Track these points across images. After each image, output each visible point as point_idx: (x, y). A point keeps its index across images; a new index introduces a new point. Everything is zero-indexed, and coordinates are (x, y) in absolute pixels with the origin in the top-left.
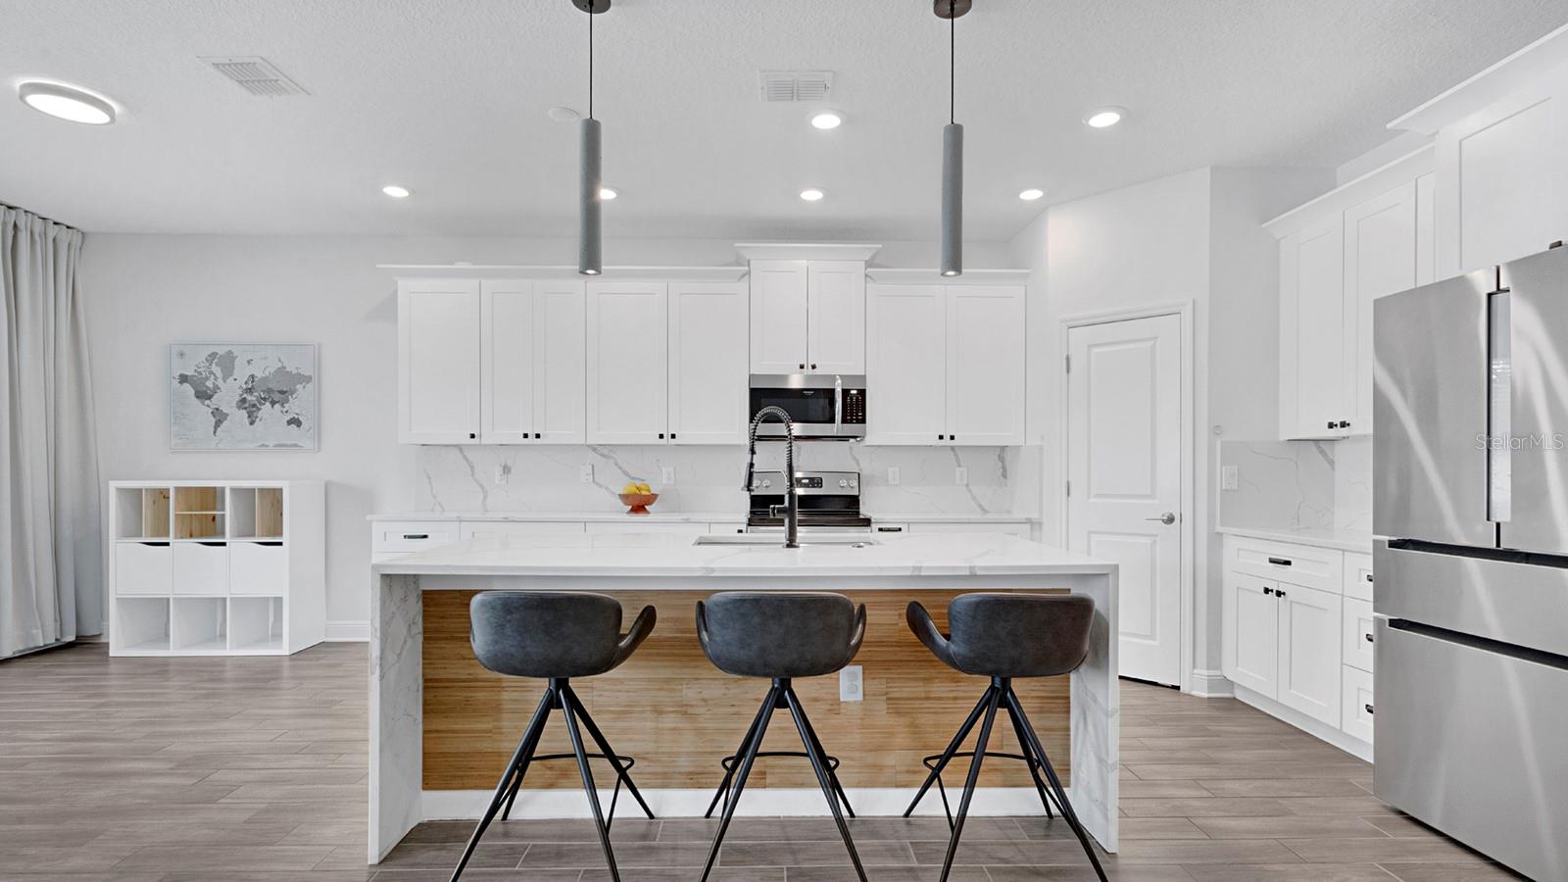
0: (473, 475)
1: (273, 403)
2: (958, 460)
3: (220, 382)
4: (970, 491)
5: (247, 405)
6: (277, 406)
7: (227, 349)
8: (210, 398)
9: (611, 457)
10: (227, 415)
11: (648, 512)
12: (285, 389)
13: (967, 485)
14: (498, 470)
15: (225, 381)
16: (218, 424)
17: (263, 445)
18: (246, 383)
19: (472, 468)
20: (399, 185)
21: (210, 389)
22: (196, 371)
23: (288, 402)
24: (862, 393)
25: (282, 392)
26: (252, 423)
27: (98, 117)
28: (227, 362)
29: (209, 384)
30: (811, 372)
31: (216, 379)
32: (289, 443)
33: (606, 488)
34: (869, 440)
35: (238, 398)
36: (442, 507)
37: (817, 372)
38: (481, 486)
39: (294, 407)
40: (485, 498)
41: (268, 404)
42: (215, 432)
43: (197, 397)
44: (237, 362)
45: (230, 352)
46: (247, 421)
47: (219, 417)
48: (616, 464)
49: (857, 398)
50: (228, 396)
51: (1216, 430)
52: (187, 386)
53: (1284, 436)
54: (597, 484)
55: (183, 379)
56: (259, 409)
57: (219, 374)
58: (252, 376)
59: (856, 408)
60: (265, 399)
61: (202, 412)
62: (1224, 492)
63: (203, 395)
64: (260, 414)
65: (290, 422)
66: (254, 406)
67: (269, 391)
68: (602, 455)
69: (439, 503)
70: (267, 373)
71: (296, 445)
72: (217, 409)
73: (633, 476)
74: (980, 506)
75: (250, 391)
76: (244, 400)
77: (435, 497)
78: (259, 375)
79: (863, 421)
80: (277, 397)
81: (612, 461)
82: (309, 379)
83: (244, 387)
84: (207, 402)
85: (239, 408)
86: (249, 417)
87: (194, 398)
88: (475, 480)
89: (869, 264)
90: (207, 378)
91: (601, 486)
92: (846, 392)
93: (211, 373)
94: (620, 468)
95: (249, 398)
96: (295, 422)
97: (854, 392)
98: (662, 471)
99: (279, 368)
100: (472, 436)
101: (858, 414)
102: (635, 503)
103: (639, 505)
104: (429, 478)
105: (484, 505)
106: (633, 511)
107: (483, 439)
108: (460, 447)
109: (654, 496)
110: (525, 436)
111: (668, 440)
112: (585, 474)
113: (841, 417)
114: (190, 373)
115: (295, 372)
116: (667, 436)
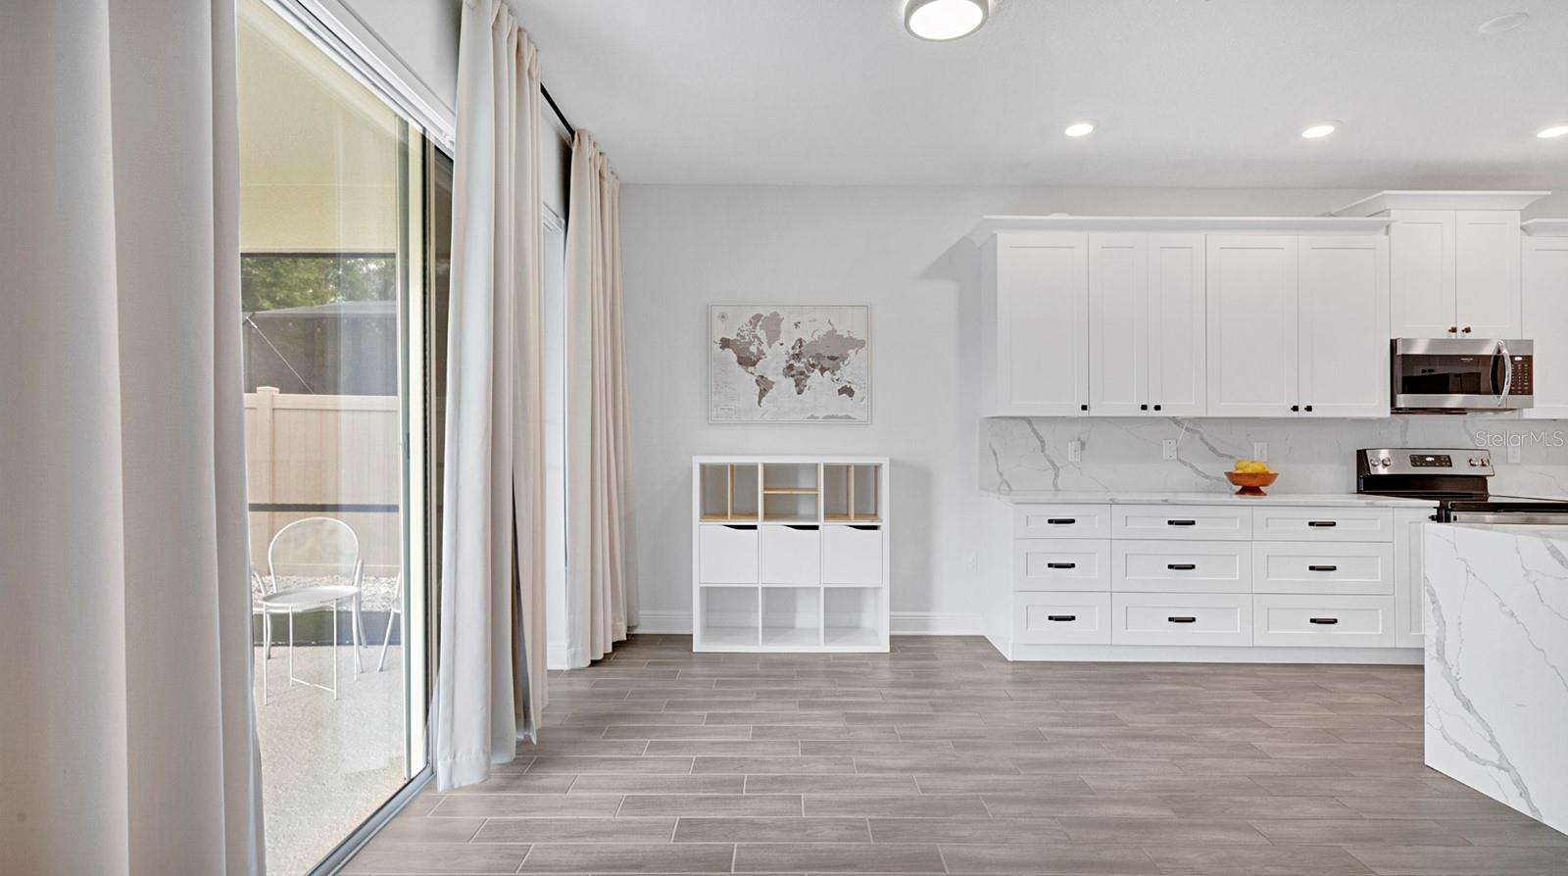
0: (1042, 450)
1: (823, 370)
3: (765, 347)
5: (794, 372)
6: (827, 373)
7: (772, 310)
8: (754, 364)
9: (1197, 432)
10: (773, 383)
11: (1265, 495)
12: (835, 355)
14: (1072, 447)
15: (770, 347)
16: (763, 393)
17: (812, 417)
18: (793, 348)
19: (1042, 442)
20: (1083, 123)
21: (753, 354)
22: (738, 335)
23: (839, 368)
24: (1528, 359)
25: (833, 358)
26: (799, 393)
28: (773, 325)
29: (753, 349)
30: (1459, 335)
31: (761, 343)
32: (840, 415)
33: (1192, 466)
34: (1527, 414)
35: (784, 365)
36: (1009, 486)
37: (1471, 335)
38: (1052, 463)
39: (846, 373)
40: (1057, 476)
41: (817, 371)
42: (759, 402)
43: (740, 364)
44: (783, 326)
45: (776, 314)
46: (794, 390)
47: (764, 386)
48: (1202, 439)
49: (1523, 366)
50: (774, 361)
52: (729, 351)
54: (1180, 461)
55: (725, 343)
56: (809, 377)
57: (764, 339)
58: (800, 340)
59: (1522, 375)
60: (813, 366)
61: (745, 381)
63: (747, 361)
64: (808, 382)
65: (841, 391)
66: (802, 373)
67: (819, 356)
68: (1188, 429)
69: (1006, 482)
70: (816, 337)
71: (847, 417)
72: (762, 377)
73: (1221, 452)
75: (797, 357)
76: (791, 367)
77: (1001, 474)
78: (807, 339)
79: (1530, 392)
80: (827, 363)
81: (1197, 436)
82: (862, 344)
83: (791, 352)
84: (751, 369)
85: (786, 375)
86: (797, 385)
87: (737, 364)
88: (1046, 456)
89: (1525, 214)
90: (751, 343)
91: (1185, 464)
92: (1512, 358)
93: (755, 337)
94: (1207, 444)
95: (796, 364)
96: (847, 391)
97: (1520, 359)
98: (1253, 446)
99: (828, 333)
100: (1084, 408)
101: (1524, 384)
102: (1253, 483)
103: (1251, 486)
104: (995, 454)
105: (1055, 484)
106: (1241, 492)
107: (1092, 412)
108: (1028, 420)
109: (1274, 476)
110: (1144, 407)
111: (1302, 413)
112: (1168, 450)
113: (1507, 388)
114: (732, 337)
115: (846, 336)
116: (1302, 408)
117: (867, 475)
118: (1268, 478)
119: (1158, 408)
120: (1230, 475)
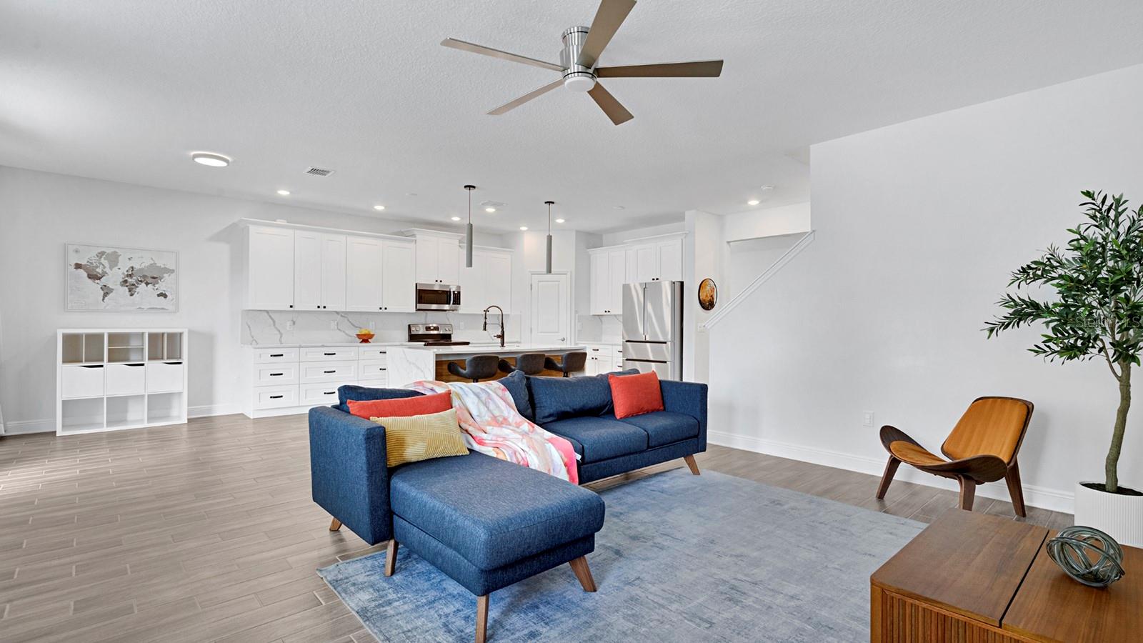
0: (274, 325)
1: (147, 284)
3: (107, 270)
5: (128, 284)
6: (149, 285)
7: (113, 250)
8: (100, 279)
10: (113, 289)
11: (371, 342)
12: (155, 276)
14: (289, 323)
15: (111, 270)
16: (105, 295)
17: (140, 308)
18: (127, 271)
19: (274, 322)
20: (285, 190)
21: (99, 273)
22: (88, 262)
23: (158, 283)
24: (459, 293)
25: (153, 278)
26: (132, 295)
27: (223, 164)
28: (114, 259)
29: (99, 270)
30: (440, 283)
31: (105, 267)
32: (158, 307)
33: (344, 332)
34: (460, 312)
35: (121, 280)
36: (255, 341)
37: (442, 283)
38: (279, 331)
39: (162, 287)
40: (281, 337)
41: (143, 284)
42: (103, 300)
43: (90, 278)
44: (120, 258)
45: (115, 252)
46: (128, 293)
47: (107, 291)
48: (348, 320)
49: (458, 295)
50: (114, 277)
51: (576, 312)
52: (81, 271)
53: (591, 314)
54: (339, 330)
55: (78, 266)
56: (137, 287)
57: (107, 264)
58: (132, 268)
60: (141, 281)
61: (94, 288)
62: (579, 331)
63: (94, 277)
64: (138, 290)
65: (159, 295)
66: (133, 285)
67: (145, 276)
68: (344, 316)
69: (254, 339)
70: (143, 266)
71: (163, 309)
72: (105, 286)
73: (356, 326)
75: (130, 276)
76: (125, 281)
77: (252, 337)
78: (137, 267)
79: (459, 304)
80: (150, 280)
81: (346, 319)
82: (172, 271)
83: (126, 273)
84: (97, 281)
85: (122, 285)
86: (130, 291)
87: (87, 278)
88: (276, 328)
90: (97, 267)
91: (341, 330)
92: (454, 292)
93: (101, 264)
94: (350, 322)
95: (129, 280)
96: (163, 295)
97: (456, 292)
98: (369, 323)
99: (151, 264)
100: (291, 307)
101: (457, 300)
102: (365, 338)
103: (365, 339)
104: (249, 327)
105: (280, 341)
106: (362, 342)
107: (296, 308)
108: (267, 312)
109: (373, 335)
110: (319, 307)
111: (383, 310)
112: (333, 325)
113: (452, 302)
114: (84, 262)
115: (163, 266)
116: (383, 308)
117: (174, 339)
118: (371, 336)
119: (325, 307)
120: (358, 335)
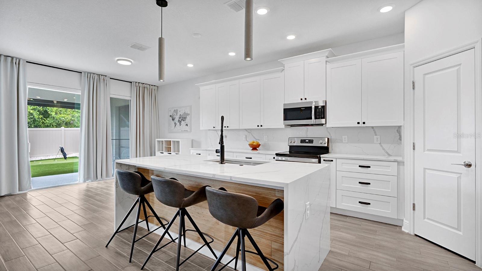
1: (183, 121)
2: (375, 133)
3: (175, 116)
4: (382, 146)
6: (184, 121)
7: (177, 109)
9: (250, 133)
10: (177, 124)
11: (257, 150)
13: (380, 144)
16: (175, 126)
17: (182, 131)
20: (191, 64)
25: (185, 118)
26: (180, 126)
27: (129, 64)
28: (176, 111)
30: (304, 101)
37: (307, 100)
39: (187, 121)
42: (175, 128)
44: (178, 111)
46: (179, 125)
47: (175, 124)
48: (252, 135)
49: (321, 110)
50: (177, 119)
52: (171, 118)
55: (170, 116)
58: (180, 115)
59: (321, 112)
61: (173, 123)
63: (173, 119)
64: (181, 123)
66: (180, 121)
67: (183, 118)
68: (248, 132)
70: (182, 114)
71: (187, 131)
73: (257, 138)
74: (387, 153)
75: (180, 118)
76: (179, 120)
79: (326, 118)
80: (184, 119)
81: (251, 134)
82: (189, 115)
84: (174, 121)
85: (178, 122)
89: (327, 57)
91: (248, 141)
92: (317, 107)
93: (174, 114)
96: (187, 125)
97: (320, 107)
98: (264, 137)
99: (184, 113)
100: (214, 127)
101: (322, 115)
104: (210, 139)
110: (225, 127)
113: (320, 117)
114: (171, 115)
115: (187, 113)
116: (260, 126)
119: (228, 127)
